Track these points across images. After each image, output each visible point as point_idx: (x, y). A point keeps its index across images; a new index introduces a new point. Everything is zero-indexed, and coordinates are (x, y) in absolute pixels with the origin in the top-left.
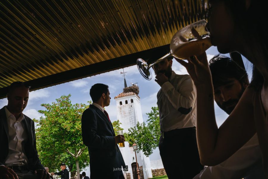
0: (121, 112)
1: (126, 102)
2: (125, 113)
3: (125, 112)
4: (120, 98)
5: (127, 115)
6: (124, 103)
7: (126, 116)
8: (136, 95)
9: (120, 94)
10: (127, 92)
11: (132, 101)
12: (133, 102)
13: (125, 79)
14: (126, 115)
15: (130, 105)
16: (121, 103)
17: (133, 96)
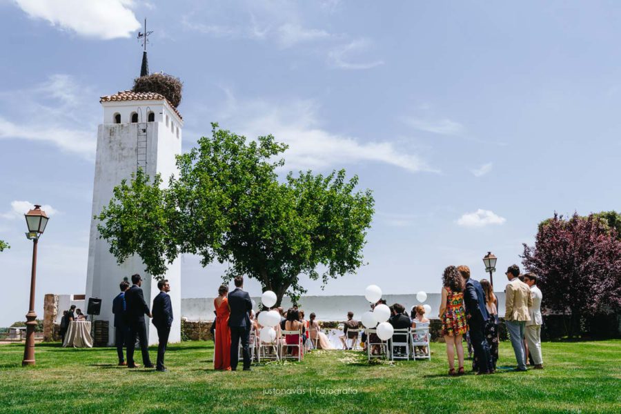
0: (110, 142)
1: (135, 118)
2: (123, 149)
3: (122, 146)
4: (117, 103)
5: (127, 155)
6: (126, 119)
7: (125, 157)
8: (165, 101)
9: (119, 93)
10: (141, 91)
11: (151, 117)
12: (153, 120)
13: (145, 53)
14: (125, 153)
15: (142, 127)
16: (118, 118)
17: (158, 102)
